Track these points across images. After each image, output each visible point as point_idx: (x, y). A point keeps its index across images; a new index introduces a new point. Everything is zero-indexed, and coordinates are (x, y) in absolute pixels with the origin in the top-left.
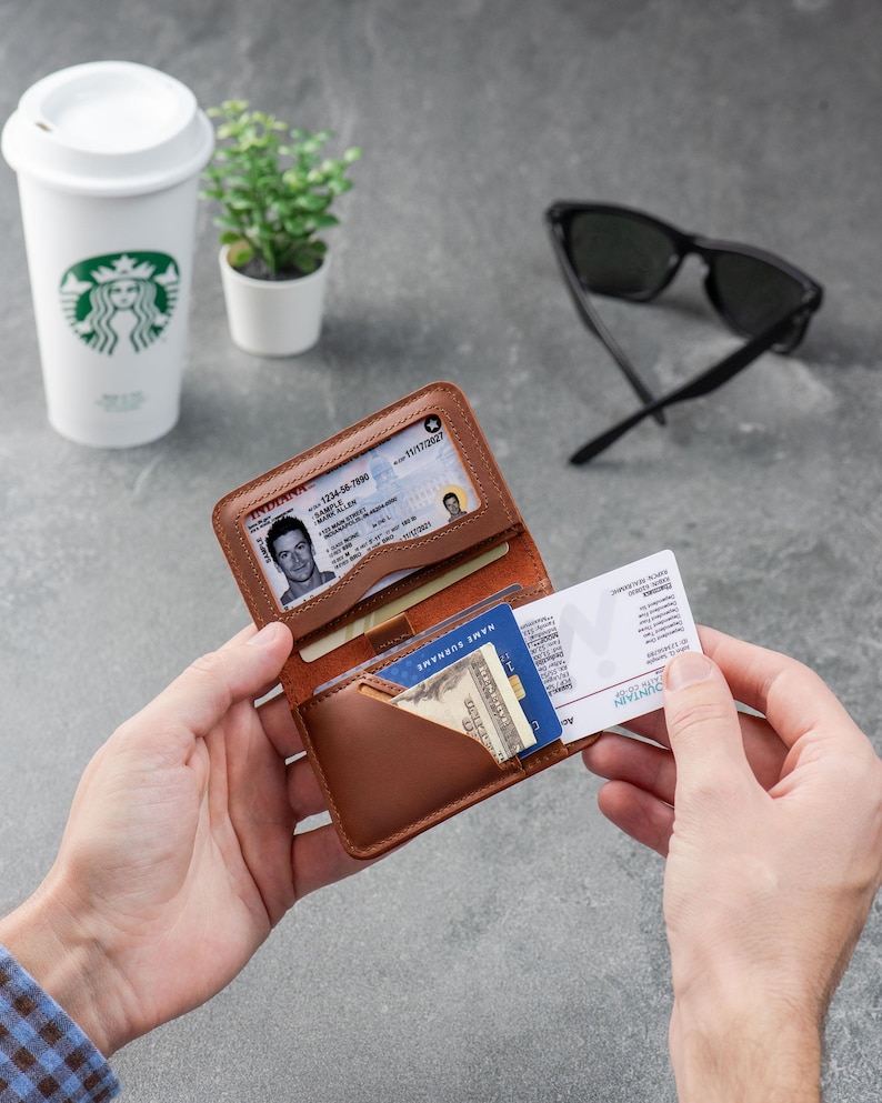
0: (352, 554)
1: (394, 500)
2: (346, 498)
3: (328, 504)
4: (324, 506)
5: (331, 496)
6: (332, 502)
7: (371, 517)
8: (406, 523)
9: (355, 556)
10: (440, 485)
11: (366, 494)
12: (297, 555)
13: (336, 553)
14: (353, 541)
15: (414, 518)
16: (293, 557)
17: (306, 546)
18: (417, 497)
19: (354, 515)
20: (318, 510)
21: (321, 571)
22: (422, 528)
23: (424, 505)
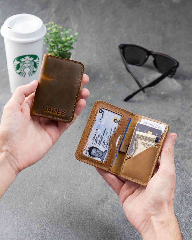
0: (107, 144)
1: (106, 129)
2: (97, 136)
3: (95, 140)
4: (94, 141)
5: (94, 138)
6: (95, 139)
7: (104, 135)
8: (111, 131)
9: (108, 144)
10: (111, 120)
11: (100, 132)
12: (97, 152)
13: (104, 146)
14: (105, 142)
15: (112, 129)
16: (97, 154)
17: (97, 150)
18: (109, 125)
19: (101, 138)
20: (94, 142)
21: (104, 151)
22: (115, 129)
23: (111, 125)
